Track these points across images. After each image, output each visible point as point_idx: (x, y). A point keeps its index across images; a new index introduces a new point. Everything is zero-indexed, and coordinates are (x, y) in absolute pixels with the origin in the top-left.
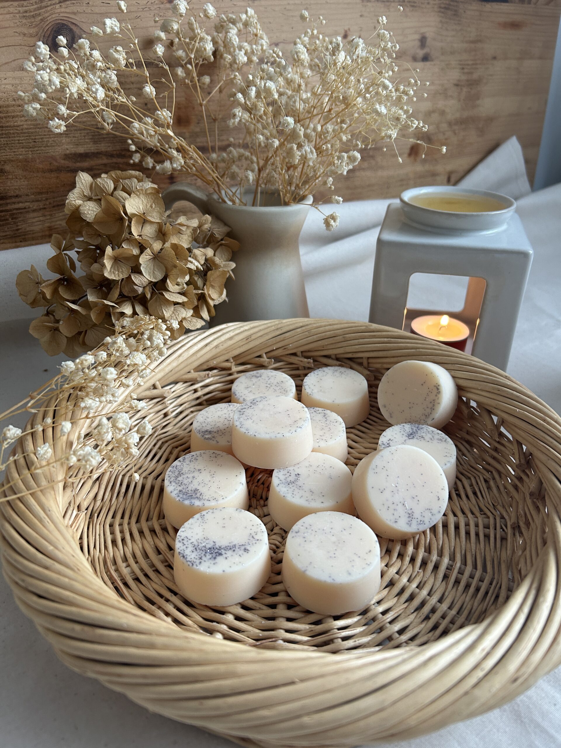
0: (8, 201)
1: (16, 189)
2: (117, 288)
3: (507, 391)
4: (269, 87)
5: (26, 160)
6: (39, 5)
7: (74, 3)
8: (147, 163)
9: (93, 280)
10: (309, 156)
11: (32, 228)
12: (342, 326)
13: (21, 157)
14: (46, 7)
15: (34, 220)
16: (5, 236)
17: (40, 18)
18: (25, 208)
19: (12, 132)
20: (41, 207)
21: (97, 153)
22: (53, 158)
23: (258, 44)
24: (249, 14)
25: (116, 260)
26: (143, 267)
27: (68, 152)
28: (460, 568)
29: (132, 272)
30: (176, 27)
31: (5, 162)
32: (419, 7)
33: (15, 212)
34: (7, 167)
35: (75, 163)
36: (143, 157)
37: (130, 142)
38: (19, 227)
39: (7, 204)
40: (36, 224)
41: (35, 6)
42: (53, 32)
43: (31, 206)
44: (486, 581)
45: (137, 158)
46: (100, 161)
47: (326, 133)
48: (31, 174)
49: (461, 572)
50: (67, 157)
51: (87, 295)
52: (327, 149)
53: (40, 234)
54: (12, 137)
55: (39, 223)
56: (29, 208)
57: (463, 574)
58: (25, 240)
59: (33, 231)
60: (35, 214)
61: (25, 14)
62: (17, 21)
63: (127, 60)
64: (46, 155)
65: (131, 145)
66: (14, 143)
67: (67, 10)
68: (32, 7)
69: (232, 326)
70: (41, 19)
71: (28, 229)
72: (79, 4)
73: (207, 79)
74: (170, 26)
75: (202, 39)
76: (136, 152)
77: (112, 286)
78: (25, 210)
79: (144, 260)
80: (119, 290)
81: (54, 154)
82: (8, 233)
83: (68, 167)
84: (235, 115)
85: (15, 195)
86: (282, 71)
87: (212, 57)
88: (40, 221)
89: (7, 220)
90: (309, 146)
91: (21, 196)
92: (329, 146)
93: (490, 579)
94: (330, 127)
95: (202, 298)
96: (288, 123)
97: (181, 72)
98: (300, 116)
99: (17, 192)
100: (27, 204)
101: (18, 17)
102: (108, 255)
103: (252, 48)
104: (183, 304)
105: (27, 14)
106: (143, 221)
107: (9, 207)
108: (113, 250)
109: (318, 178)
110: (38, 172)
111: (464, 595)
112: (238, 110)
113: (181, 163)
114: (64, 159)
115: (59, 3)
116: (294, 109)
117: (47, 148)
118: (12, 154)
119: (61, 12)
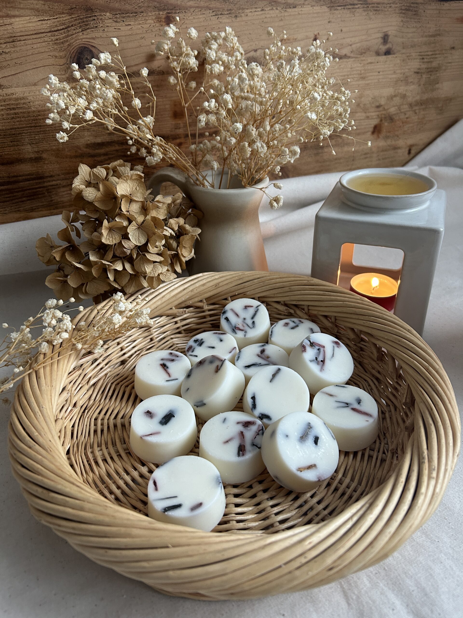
0: (45, 180)
1: (50, 171)
2: (111, 251)
3: (406, 343)
4: (226, 98)
5: (58, 150)
6: (66, 34)
7: (93, 31)
8: (141, 153)
9: (93, 245)
10: (260, 150)
11: (62, 199)
12: (290, 279)
13: (54, 147)
14: (72, 35)
15: (64, 194)
16: (43, 205)
17: (67, 43)
18: (57, 185)
19: (48, 129)
20: (69, 183)
21: (111, 142)
22: (78, 147)
23: (234, 56)
24: (227, 32)
25: (110, 230)
26: (131, 235)
27: (89, 142)
28: (341, 479)
29: (122, 239)
30: (166, 47)
31: (43, 152)
32: (382, 10)
33: (50, 187)
34: (44, 156)
35: (94, 150)
36: (138, 150)
37: (128, 138)
38: (53, 199)
39: (44, 182)
40: (65, 196)
41: (64, 35)
42: (77, 54)
43: (61, 183)
44: (358, 492)
45: (133, 150)
46: (113, 148)
47: (274, 132)
48: (62, 159)
49: (341, 482)
50: (88, 146)
51: (89, 254)
52: (274, 145)
53: (68, 204)
54: (48, 133)
55: (67, 195)
56: (60, 184)
57: (341, 484)
58: (57, 208)
59: (62, 201)
60: (65, 189)
61: (56, 42)
62: (50, 47)
63: (119, 81)
64: (72, 145)
65: (129, 140)
66: (49, 138)
67: (88, 37)
68: (61, 36)
69: (206, 274)
70: (68, 45)
71: (59, 200)
72: (96, 31)
73: (193, 84)
74: (162, 47)
75: (187, 55)
76: (133, 145)
77: (107, 249)
78: (58, 186)
79: (132, 231)
80: (112, 252)
81: (78, 144)
82: (45, 203)
83: (89, 153)
84: (200, 120)
85: (50, 175)
86: (241, 83)
87: (196, 68)
88: (68, 194)
89: (44, 193)
90: (260, 142)
91: (54, 176)
92: (276, 142)
93: (362, 491)
94: (277, 126)
95: (176, 257)
96: (237, 128)
97: (173, 80)
98: (256, 117)
99: (52, 173)
100: (59, 181)
101: (51, 44)
102: (105, 226)
103: (228, 60)
104: (160, 262)
105: (58, 42)
106: (130, 201)
107: (46, 184)
108: (108, 222)
109: (268, 167)
110: (67, 158)
111: (339, 500)
112: (202, 116)
113: (160, 157)
114: (86, 148)
115: (82, 31)
116: (252, 111)
117: (74, 140)
118: (48, 145)
119: (84, 38)
